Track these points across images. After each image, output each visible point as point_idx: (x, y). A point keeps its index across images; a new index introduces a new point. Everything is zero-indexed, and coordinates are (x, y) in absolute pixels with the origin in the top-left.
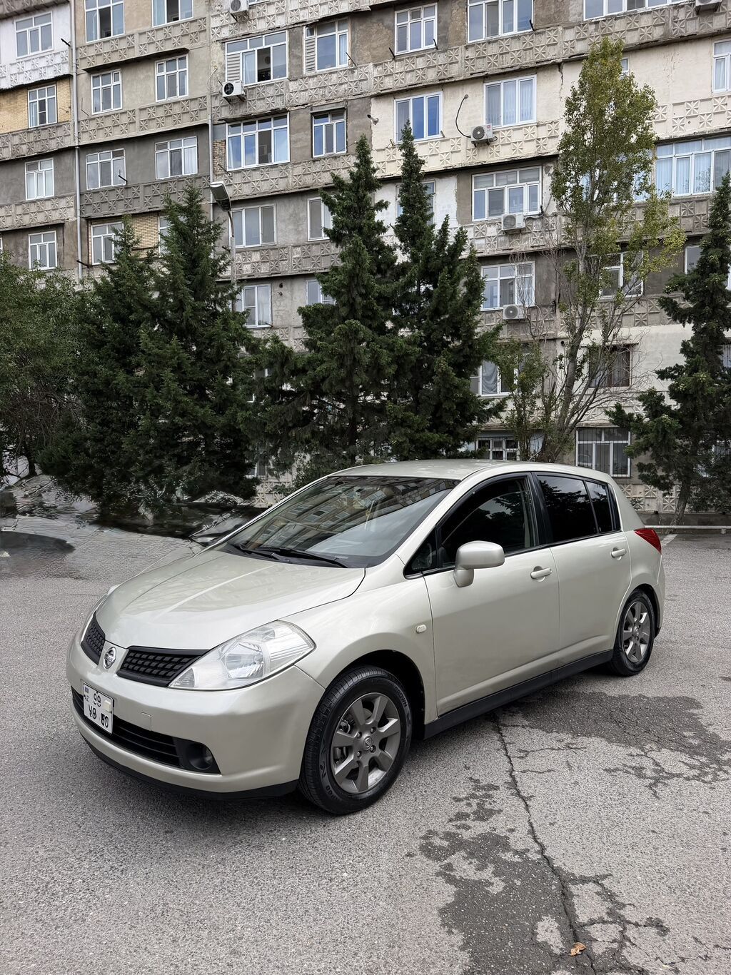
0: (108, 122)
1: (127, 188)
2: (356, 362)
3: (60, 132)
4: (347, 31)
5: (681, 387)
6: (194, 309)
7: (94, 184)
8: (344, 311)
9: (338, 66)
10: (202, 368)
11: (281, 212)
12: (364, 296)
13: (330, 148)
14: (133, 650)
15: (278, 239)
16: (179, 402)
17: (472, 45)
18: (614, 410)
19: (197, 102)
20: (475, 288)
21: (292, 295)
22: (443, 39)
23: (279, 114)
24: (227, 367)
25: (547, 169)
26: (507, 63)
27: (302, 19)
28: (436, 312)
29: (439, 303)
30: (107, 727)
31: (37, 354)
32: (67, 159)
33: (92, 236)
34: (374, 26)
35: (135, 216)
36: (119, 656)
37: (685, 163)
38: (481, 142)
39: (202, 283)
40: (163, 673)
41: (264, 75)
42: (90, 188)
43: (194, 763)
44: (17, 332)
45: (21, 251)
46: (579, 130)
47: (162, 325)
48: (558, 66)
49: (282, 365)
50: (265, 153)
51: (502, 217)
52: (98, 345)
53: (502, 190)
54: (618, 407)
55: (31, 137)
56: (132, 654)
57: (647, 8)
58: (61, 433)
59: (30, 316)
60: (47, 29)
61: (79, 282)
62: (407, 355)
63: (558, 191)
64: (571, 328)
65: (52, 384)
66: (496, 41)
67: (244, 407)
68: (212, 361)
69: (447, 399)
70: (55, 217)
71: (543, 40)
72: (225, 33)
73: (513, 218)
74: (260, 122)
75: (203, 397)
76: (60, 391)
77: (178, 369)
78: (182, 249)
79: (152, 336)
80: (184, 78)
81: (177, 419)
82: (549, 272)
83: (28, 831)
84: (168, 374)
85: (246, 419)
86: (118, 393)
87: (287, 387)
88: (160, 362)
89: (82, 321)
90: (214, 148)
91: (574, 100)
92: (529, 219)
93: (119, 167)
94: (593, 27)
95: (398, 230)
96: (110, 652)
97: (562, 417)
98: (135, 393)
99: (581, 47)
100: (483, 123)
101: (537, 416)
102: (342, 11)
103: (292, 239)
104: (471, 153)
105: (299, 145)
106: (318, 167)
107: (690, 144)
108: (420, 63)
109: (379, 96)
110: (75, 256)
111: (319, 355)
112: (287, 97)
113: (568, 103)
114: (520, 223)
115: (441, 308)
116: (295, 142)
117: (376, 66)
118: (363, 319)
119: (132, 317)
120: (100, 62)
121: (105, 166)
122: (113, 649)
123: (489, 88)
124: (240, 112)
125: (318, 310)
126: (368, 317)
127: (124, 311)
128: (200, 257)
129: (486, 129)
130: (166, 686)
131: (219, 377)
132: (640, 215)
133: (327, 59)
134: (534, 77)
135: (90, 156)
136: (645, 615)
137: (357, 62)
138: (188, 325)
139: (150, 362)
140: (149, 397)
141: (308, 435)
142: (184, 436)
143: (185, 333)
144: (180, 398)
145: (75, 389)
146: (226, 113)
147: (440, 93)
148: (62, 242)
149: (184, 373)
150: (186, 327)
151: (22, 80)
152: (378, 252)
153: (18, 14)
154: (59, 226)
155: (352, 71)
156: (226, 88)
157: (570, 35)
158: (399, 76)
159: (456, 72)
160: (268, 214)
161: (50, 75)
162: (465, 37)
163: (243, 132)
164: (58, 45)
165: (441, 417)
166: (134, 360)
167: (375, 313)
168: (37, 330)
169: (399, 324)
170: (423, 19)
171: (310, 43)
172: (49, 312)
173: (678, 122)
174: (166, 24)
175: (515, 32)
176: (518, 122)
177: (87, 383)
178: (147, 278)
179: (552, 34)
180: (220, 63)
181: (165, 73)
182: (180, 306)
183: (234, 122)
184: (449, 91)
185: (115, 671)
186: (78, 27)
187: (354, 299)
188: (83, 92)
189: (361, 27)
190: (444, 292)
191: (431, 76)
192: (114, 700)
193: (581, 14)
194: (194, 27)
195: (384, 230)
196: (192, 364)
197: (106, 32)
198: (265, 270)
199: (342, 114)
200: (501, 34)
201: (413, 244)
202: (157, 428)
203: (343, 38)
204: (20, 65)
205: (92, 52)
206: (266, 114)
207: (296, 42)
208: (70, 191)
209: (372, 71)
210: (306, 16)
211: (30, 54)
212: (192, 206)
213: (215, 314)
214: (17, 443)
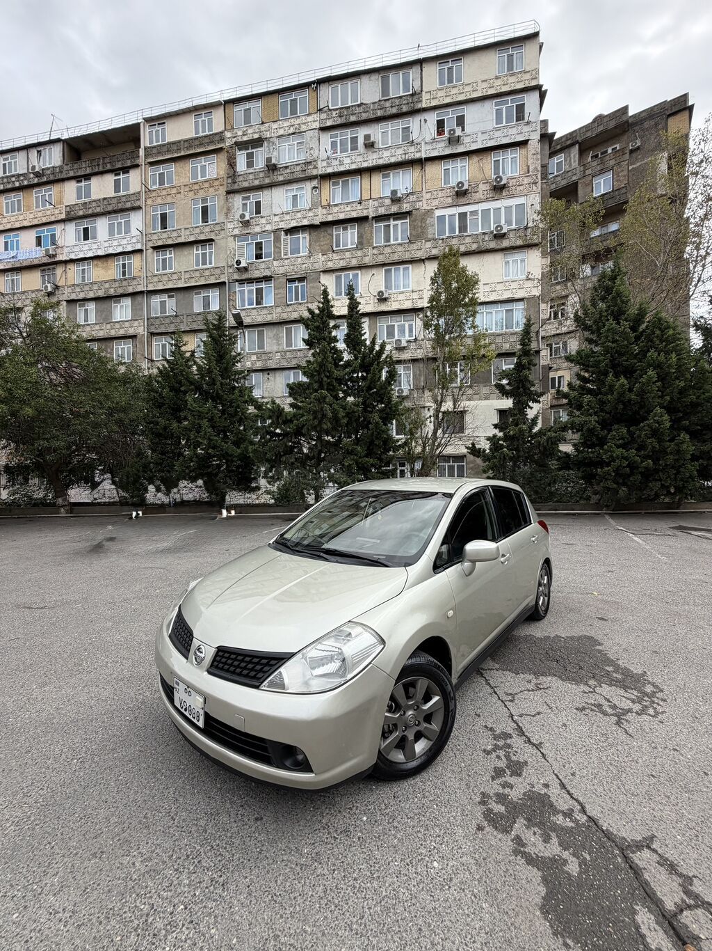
0: (165, 278)
1: (176, 316)
2: (324, 416)
3: (135, 282)
4: (306, 235)
5: (511, 433)
6: (221, 384)
7: (156, 312)
8: (316, 386)
9: (302, 254)
10: (225, 419)
11: (268, 333)
12: (328, 377)
13: (297, 299)
14: (220, 650)
15: (267, 348)
16: (213, 440)
17: (376, 247)
18: (470, 446)
19: (219, 270)
20: (392, 375)
21: (275, 379)
22: (360, 243)
23: (267, 279)
24: (241, 419)
25: (418, 315)
26: (395, 257)
27: (281, 227)
28: (370, 388)
29: (371, 383)
30: (198, 721)
31: (119, 411)
32: (139, 298)
33: (154, 343)
34: (322, 233)
35: (184, 332)
36: (208, 654)
37: (490, 315)
38: (382, 299)
39: (226, 369)
40: (252, 674)
41: (259, 256)
42: (153, 315)
43: (288, 763)
44: (107, 397)
45: (109, 351)
46: (438, 293)
47: (200, 394)
48: (422, 261)
49: (278, 418)
50: (259, 300)
51: (394, 340)
52: (160, 406)
53: (394, 326)
54: (473, 444)
55: (117, 284)
56: (221, 654)
57: (469, 233)
58: (135, 459)
59: (115, 387)
60: (128, 224)
61: (146, 369)
62: (354, 412)
63: (427, 326)
64: (436, 401)
65: (127, 428)
66: (389, 246)
67: (252, 443)
68: (232, 416)
69: (377, 438)
70: (131, 332)
71: (415, 247)
72: (236, 232)
73: (400, 341)
74: (256, 282)
75: (226, 437)
76: (133, 434)
77: (211, 420)
78: (214, 349)
79: (195, 400)
80: (211, 256)
81: (210, 451)
82: (420, 370)
83: (124, 831)
84: (205, 423)
85: (255, 451)
86: (172, 435)
87: (278, 431)
88: (201, 416)
89: (149, 391)
90: (229, 296)
91: (435, 277)
92: (409, 341)
93: (171, 304)
94: (441, 241)
95: (345, 341)
96: (199, 649)
97: (432, 450)
98: (183, 435)
99: (435, 252)
100: (383, 289)
101: (419, 449)
102: (304, 224)
103: (275, 348)
104: (376, 305)
105: (279, 296)
106: (290, 309)
107: (493, 305)
108: (348, 255)
109: (325, 272)
110: (142, 355)
111: (301, 412)
112: (272, 269)
113: (432, 279)
114: (404, 344)
115: (372, 386)
116: (277, 294)
117: (323, 255)
118: (328, 390)
119: (182, 389)
120: (160, 243)
121: (163, 304)
122: (201, 646)
123: (386, 270)
124: (245, 276)
125: (300, 384)
126: (330, 389)
127: (177, 385)
128: (225, 353)
129: (384, 292)
130: (257, 687)
131: (237, 424)
132: (469, 341)
133: (296, 250)
134: (410, 266)
135: (153, 297)
136: (546, 577)
137: (312, 252)
138: (218, 393)
139: (193, 416)
140: (192, 437)
141: (293, 460)
142: (214, 461)
143: (216, 398)
144: (212, 438)
145: (143, 432)
146: (236, 277)
147: (359, 272)
148: (135, 346)
149: (215, 422)
150: (217, 394)
151: (111, 251)
152: (334, 353)
153: (109, 213)
154: (133, 337)
155: (310, 257)
156: (237, 262)
157: (429, 245)
158: (336, 261)
159: (367, 260)
160: (261, 334)
161: (129, 249)
162: (373, 243)
163: (246, 288)
164: (134, 232)
165: (373, 449)
166: (182, 414)
167: (334, 387)
168: (120, 396)
169: (347, 394)
170: (349, 231)
171: (286, 240)
172: (128, 386)
173: (486, 294)
174: (201, 224)
175: (400, 241)
176: (402, 290)
177: (152, 429)
178: (191, 366)
179: (419, 244)
180: (233, 248)
181: (200, 252)
182: (213, 382)
183: (241, 282)
184: (364, 271)
185: (205, 669)
186: (147, 222)
187: (322, 379)
188: (149, 260)
189: (315, 234)
190: (375, 376)
191: (354, 262)
192: (206, 698)
193: (434, 234)
194: (218, 228)
195: (337, 341)
196: (220, 417)
197: (164, 226)
198: (259, 365)
199: (304, 280)
200: (392, 242)
201: (355, 349)
202: (197, 455)
203: (304, 238)
204: (110, 242)
205: (155, 237)
206: (260, 278)
207: (277, 239)
208: (141, 316)
209: (321, 258)
210: (283, 225)
211: (116, 236)
212: (220, 323)
213: (234, 388)
214: (105, 466)
